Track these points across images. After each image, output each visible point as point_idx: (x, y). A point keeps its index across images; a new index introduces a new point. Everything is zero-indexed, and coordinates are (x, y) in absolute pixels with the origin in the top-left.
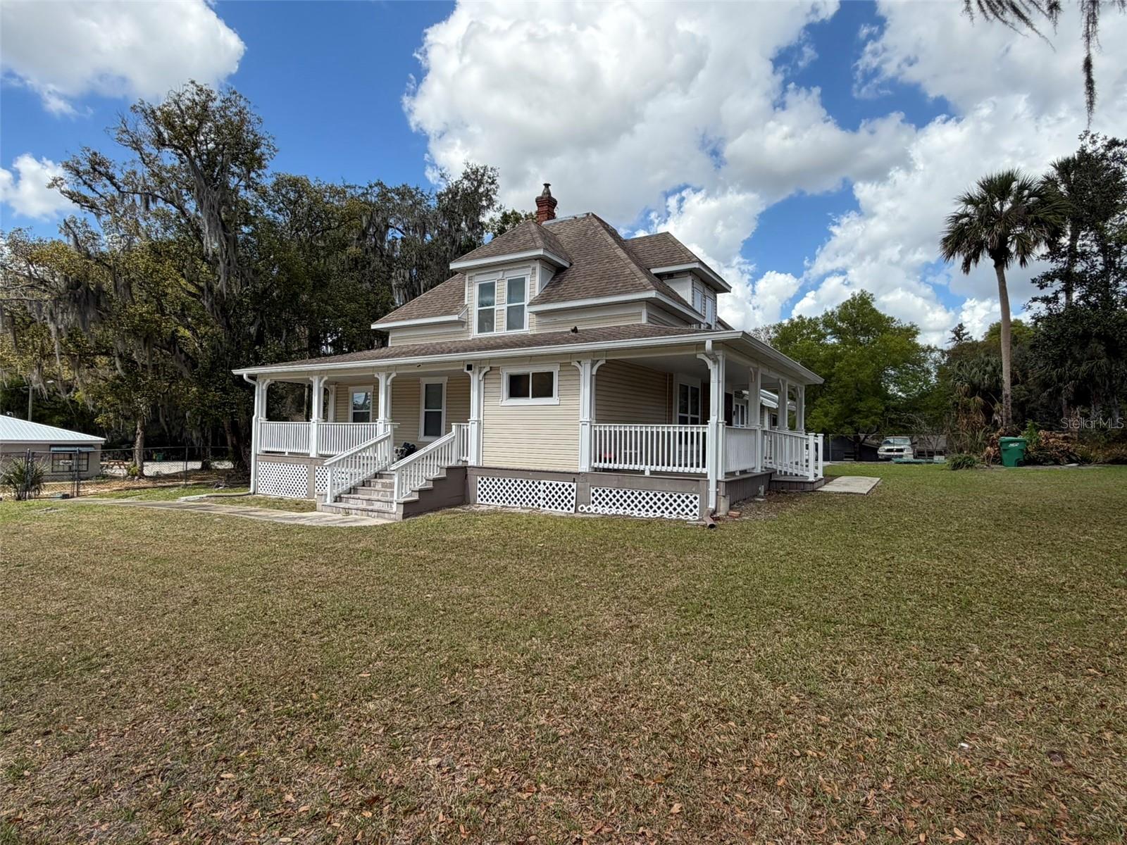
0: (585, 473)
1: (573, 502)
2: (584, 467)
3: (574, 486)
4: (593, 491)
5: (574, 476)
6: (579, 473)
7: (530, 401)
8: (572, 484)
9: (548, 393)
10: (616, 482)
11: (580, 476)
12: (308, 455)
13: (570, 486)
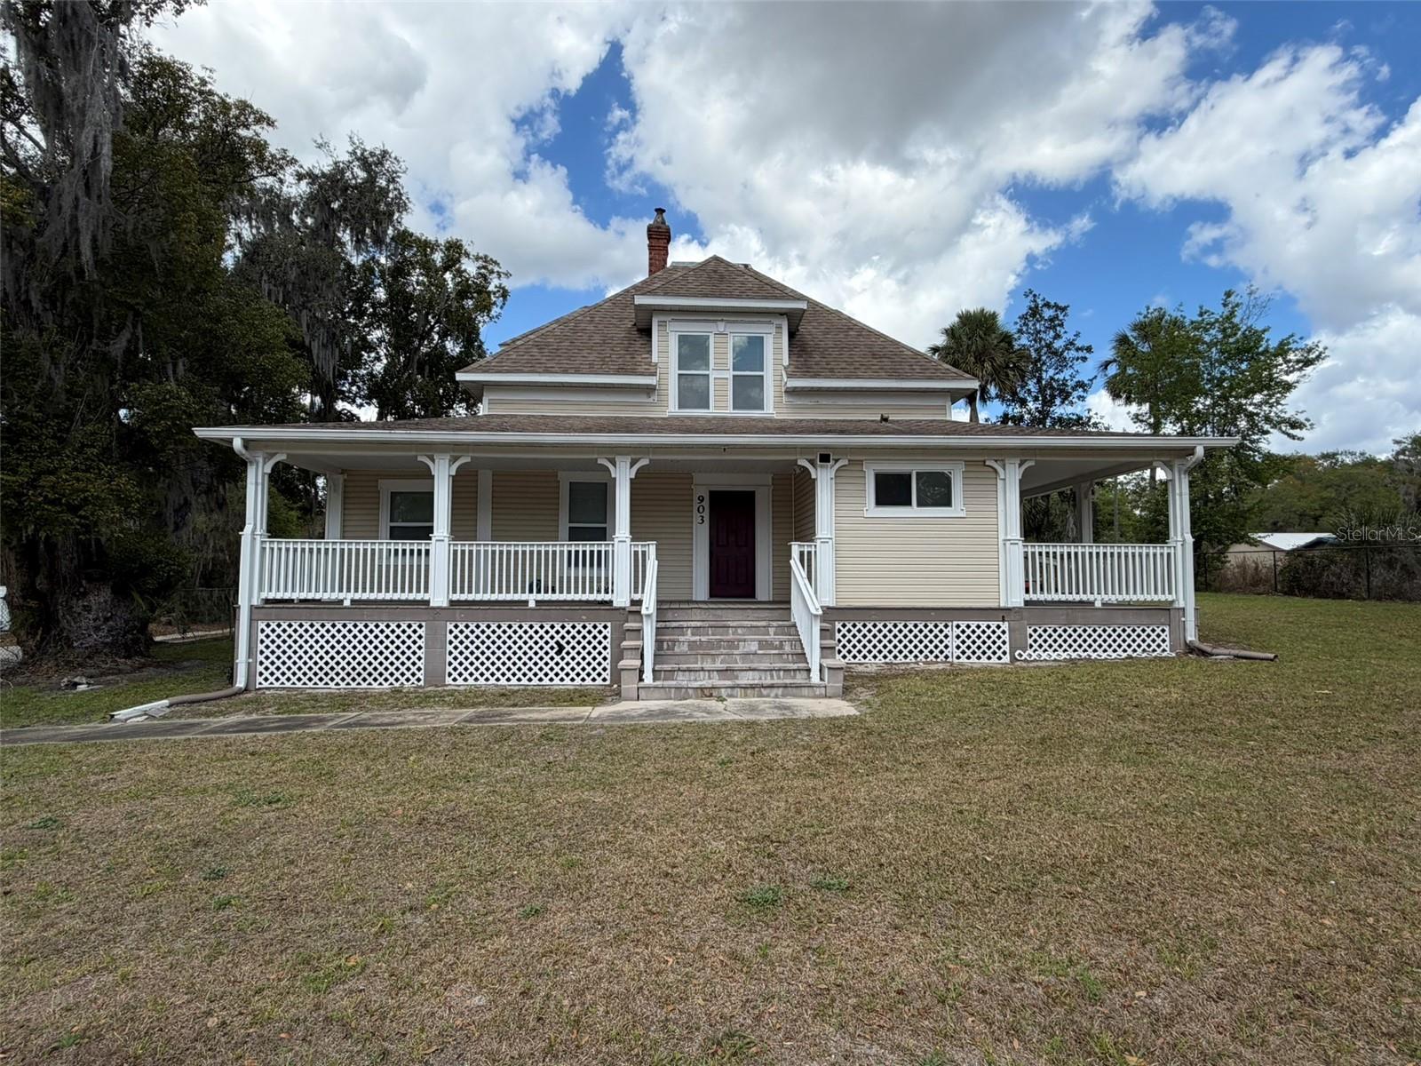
0: (1020, 608)
1: (1006, 648)
2: (1017, 599)
3: (1005, 626)
4: (1030, 631)
5: (1003, 613)
6: (1009, 609)
7: (913, 511)
8: (1001, 623)
9: (946, 501)
10: (1064, 617)
11: (1012, 613)
12: (427, 602)
13: (998, 627)
